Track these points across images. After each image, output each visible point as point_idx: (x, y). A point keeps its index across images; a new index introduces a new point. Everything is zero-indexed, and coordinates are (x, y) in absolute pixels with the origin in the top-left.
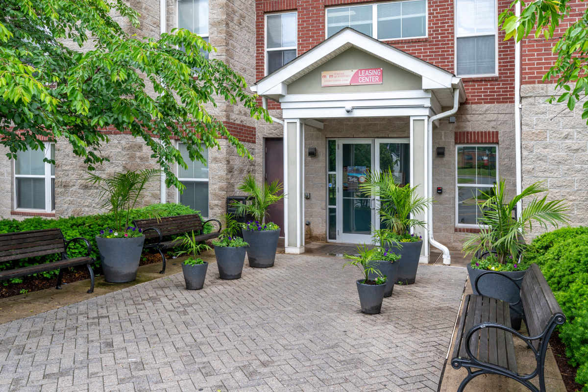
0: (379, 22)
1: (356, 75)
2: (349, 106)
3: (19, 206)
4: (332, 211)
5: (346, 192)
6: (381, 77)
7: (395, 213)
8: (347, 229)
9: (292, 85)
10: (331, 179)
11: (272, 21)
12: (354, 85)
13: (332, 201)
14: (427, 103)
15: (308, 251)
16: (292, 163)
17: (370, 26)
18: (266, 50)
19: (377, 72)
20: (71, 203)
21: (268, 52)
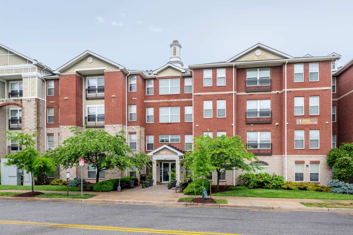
0: (171, 139)
1: (166, 152)
2: (165, 158)
3: (88, 178)
4: (161, 177)
5: (164, 173)
6: (171, 152)
7: (173, 177)
8: (164, 180)
9: (154, 154)
10: (161, 170)
11: (148, 137)
12: (166, 154)
13: (161, 175)
14: (179, 158)
15: (157, 184)
16: (154, 168)
17: (169, 139)
18: (147, 143)
19: (170, 152)
20: (109, 176)
21: (147, 144)
